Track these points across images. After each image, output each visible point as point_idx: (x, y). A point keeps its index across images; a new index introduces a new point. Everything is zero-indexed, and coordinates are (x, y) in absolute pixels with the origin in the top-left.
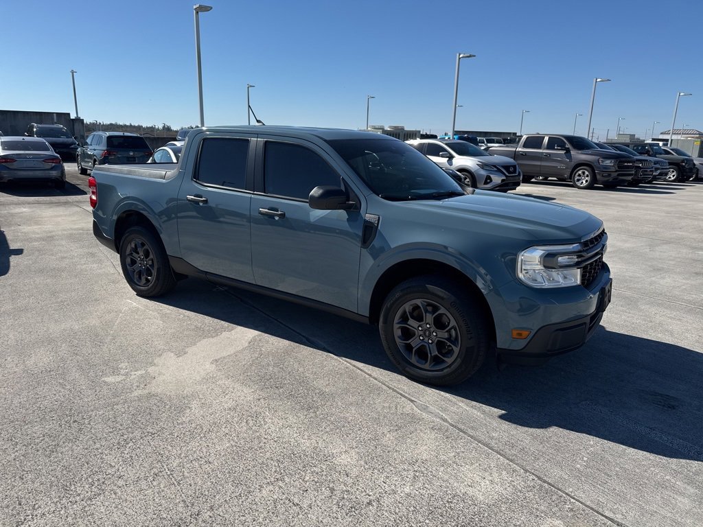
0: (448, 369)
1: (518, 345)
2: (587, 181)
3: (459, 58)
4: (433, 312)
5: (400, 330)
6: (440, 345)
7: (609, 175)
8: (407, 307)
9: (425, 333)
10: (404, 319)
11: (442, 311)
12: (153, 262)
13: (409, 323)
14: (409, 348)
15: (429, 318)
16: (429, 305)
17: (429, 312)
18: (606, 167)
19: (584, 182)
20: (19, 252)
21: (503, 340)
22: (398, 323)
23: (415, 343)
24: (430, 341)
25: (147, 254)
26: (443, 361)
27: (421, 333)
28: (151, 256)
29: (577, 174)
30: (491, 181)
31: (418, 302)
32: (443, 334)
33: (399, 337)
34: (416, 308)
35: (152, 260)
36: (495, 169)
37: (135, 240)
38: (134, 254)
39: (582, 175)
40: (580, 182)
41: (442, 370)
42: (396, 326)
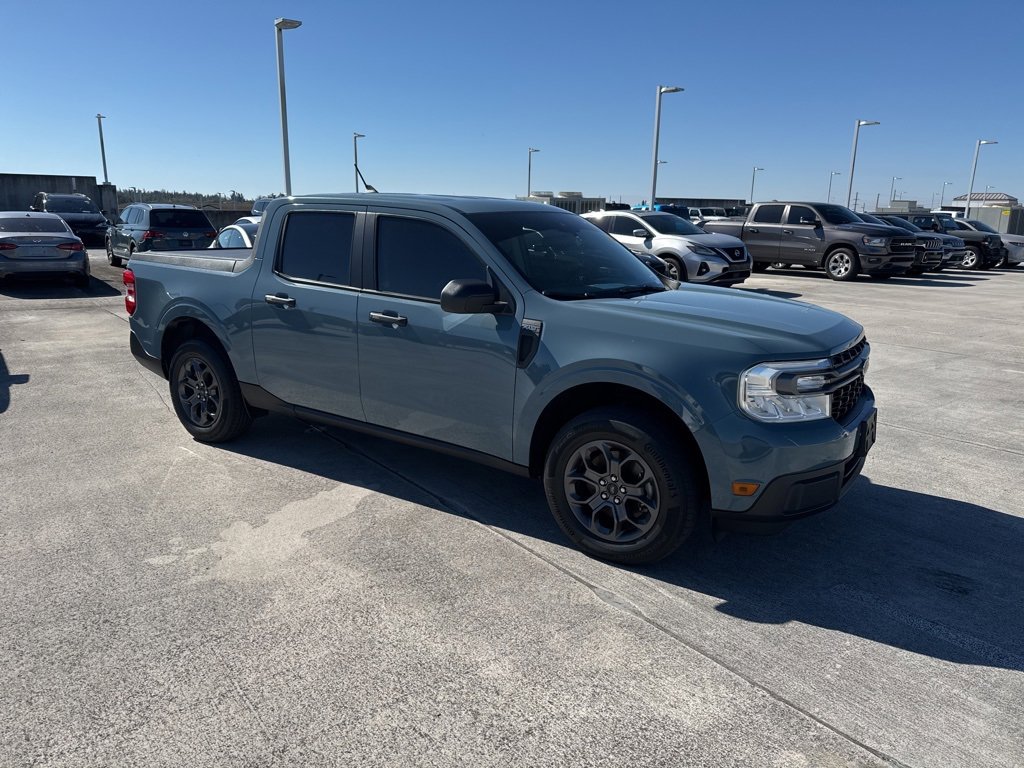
0: (643, 541)
1: (743, 505)
2: (846, 269)
3: (661, 93)
4: (621, 459)
5: (573, 486)
6: (631, 506)
7: (879, 260)
8: (584, 452)
9: (610, 489)
10: (579, 469)
11: (633, 456)
12: (217, 392)
13: (586, 475)
14: (586, 511)
15: (615, 467)
16: (615, 448)
17: (616, 460)
18: (874, 249)
19: (843, 270)
20: (23, 379)
21: (721, 498)
22: (571, 476)
23: (595, 503)
24: (617, 501)
25: (208, 380)
26: (636, 530)
27: (603, 489)
28: (215, 383)
29: (833, 259)
30: (708, 270)
31: (599, 444)
32: (635, 491)
33: (572, 496)
34: (596, 453)
35: (217, 389)
36: (714, 253)
37: (190, 361)
38: (190, 380)
39: (839, 260)
40: (837, 270)
41: (634, 542)
42: (568, 480)
